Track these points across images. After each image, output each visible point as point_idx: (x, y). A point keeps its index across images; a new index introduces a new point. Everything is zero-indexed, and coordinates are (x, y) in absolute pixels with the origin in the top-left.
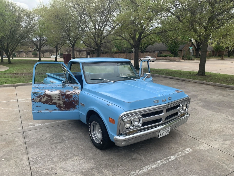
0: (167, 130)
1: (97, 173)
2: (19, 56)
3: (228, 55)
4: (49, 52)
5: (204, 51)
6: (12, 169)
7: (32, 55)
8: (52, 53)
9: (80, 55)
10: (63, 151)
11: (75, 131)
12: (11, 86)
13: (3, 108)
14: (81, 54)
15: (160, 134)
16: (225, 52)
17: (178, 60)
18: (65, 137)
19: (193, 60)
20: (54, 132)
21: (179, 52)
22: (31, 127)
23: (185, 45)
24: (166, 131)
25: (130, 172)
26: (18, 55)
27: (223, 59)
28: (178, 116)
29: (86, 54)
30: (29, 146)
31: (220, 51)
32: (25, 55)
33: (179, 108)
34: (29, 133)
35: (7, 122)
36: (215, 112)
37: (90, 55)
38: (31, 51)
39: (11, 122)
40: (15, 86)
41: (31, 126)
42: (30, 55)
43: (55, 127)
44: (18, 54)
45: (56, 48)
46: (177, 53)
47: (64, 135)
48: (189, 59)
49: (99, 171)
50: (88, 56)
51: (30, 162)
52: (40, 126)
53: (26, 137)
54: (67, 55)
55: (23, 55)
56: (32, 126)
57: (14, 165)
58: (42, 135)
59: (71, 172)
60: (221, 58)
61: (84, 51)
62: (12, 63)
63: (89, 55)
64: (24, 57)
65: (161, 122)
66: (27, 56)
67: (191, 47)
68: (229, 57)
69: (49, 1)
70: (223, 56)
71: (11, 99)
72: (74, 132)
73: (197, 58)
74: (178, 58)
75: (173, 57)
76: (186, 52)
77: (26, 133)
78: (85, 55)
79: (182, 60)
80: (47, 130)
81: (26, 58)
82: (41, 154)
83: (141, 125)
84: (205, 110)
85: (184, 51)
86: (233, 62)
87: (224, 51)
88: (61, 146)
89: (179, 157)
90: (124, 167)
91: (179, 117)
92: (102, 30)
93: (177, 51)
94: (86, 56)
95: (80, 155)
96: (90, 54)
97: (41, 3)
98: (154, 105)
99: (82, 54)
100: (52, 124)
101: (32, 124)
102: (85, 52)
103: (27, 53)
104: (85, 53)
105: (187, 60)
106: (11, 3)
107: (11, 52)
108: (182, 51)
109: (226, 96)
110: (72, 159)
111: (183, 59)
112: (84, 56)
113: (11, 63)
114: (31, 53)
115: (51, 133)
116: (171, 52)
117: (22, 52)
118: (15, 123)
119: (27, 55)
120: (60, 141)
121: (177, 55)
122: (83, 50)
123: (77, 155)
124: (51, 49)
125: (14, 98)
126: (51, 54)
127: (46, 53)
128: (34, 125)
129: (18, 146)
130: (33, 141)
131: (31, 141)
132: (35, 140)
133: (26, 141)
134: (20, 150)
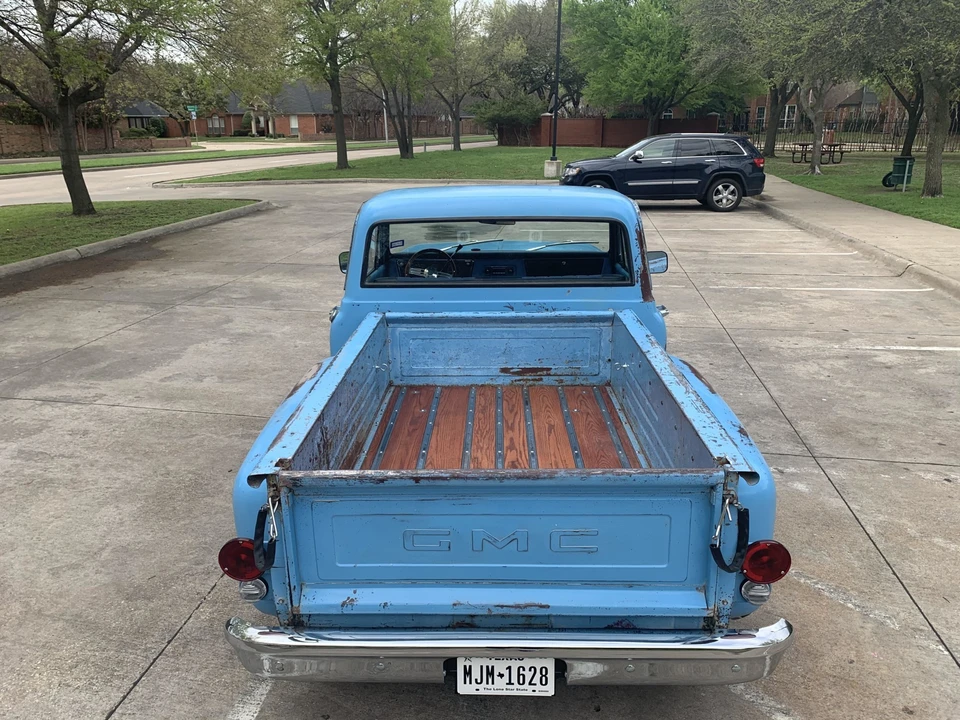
22: (793, 470)
30: (776, 412)
51: (762, 385)
53: (793, 437)
56: (788, 471)
77: (800, 449)
128: (782, 472)
129: (808, 419)
130: (768, 420)
131: (775, 422)
132: (763, 421)
133: (789, 426)
134: (794, 407)
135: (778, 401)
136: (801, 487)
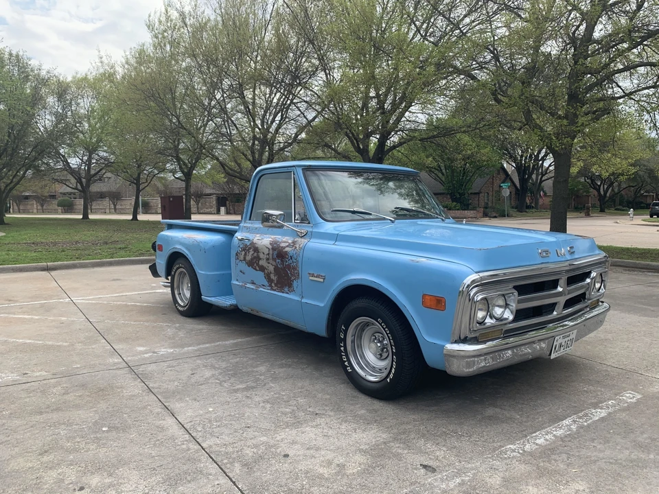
0: (569, 338)
1: (406, 452)
2: (19, 209)
3: (601, 207)
4: (107, 199)
5: (562, 180)
6: (146, 450)
7: (57, 207)
8: (117, 200)
9: (198, 205)
10: (276, 407)
11: (284, 362)
12: (35, 271)
13: (37, 317)
14: (200, 204)
15: (555, 348)
16: (590, 198)
17: (471, 218)
18: (261, 375)
19: (512, 216)
20: (224, 366)
21: (473, 196)
22: (146, 355)
23: (489, 176)
24: (566, 339)
25: (501, 446)
26: (16, 207)
27: (589, 215)
28: (586, 304)
29: (215, 202)
30: (166, 398)
31: (577, 196)
32: (35, 206)
33: (588, 280)
34: (150, 369)
35: (69, 346)
36: (645, 315)
37: (228, 205)
38: (53, 197)
39: (79, 346)
40: (47, 269)
41: (146, 353)
42: (51, 207)
43: (218, 354)
44: (15, 204)
45: (137, 182)
46: (469, 200)
47: (257, 372)
48: (502, 215)
49: (409, 447)
50: (223, 209)
51: (191, 432)
52: (172, 353)
53: (146, 378)
54: (171, 199)
55: (29, 207)
56: (150, 354)
57: (147, 440)
58: (191, 372)
59: (329, 452)
60: (583, 214)
61: (210, 195)
62: (8, 224)
63: (224, 205)
64: (32, 213)
65: (555, 313)
66: (43, 209)
67: (503, 182)
68: (602, 211)
69: (124, 56)
70: (588, 209)
71: (51, 297)
72: (282, 364)
73: (521, 212)
74: (472, 212)
75: (458, 210)
76: (490, 197)
77: (140, 369)
78: (211, 207)
79: (483, 217)
80: (199, 362)
81: (38, 213)
82: (215, 415)
83: (511, 318)
84: (616, 312)
85: (486, 194)
86: (618, 221)
87: (588, 196)
88: (263, 395)
89: (615, 412)
90: (475, 436)
91: (588, 309)
92: (272, 129)
93: (466, 195)
94: (214, 210)
95: (332, 414)
96: (227, 202)
97: (101, 58)
98: (540, 262)
99: (205, 204)
100: (207, 348)
101: (146, 350)
102: (214, 198)
103: (43, 201)
104: (213, 200)
105: (495, 217)
106: (17, 56)
107: (6, 191)
108: (481, 195)
109: (651, 284)
110: (315, 423)
111: (485, 215)
112: (209, 210)
113: (5, 224)
114: (55, 202)
115: (213, 367)
116: (451, 198)
117: (27, 198)
118: (93, 348)
119: (42, 206)
120: (251, 384)
121: (468, 205)
122: (208, 191)
123: (323, 414)
124: (114, 190)
125: (58, 296)
126: (114, 205)
127: (98, 202)
128: (154, 352)
129: (131, 397)
130: (172, 386)
131: (165, 386)
132: (176, 383)
133: (151, 385)
134: (145, 408)
135: (165, 412)
136: (141, 349)
